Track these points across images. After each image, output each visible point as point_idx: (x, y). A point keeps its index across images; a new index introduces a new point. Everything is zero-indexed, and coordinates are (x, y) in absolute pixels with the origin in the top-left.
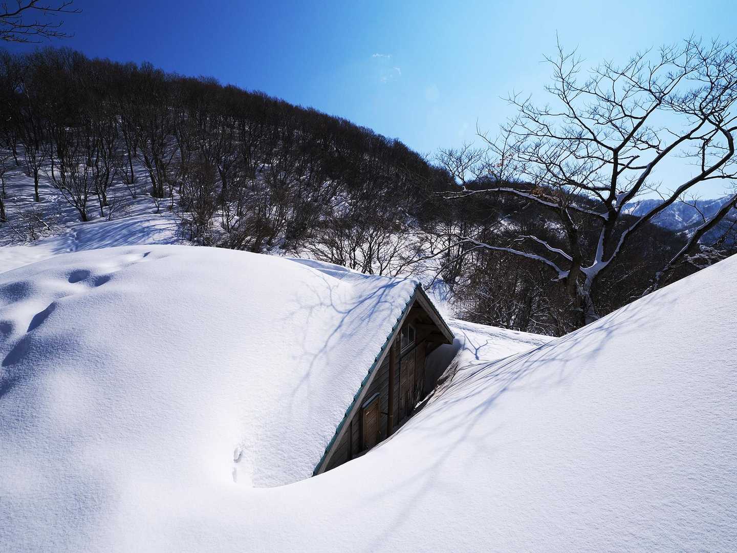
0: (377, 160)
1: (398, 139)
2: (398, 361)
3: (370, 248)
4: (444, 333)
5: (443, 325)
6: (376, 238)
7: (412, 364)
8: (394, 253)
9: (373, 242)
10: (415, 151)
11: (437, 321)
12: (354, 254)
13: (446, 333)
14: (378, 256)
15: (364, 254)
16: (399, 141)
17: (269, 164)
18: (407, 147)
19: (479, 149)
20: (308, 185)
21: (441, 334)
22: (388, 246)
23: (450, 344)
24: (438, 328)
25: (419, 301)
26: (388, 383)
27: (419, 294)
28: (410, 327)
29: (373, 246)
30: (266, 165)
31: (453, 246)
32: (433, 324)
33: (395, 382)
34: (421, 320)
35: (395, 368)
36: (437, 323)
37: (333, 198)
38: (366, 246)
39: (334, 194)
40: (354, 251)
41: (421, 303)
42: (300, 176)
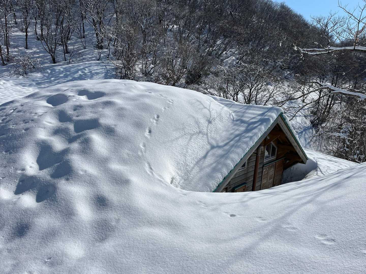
0: (264, 21)
1: (284, 3)
2: (262, 166)
3: (250, 94)
4: (299, 154)
5: (298, 147)
6: (255, 85)
7: (272, 172)
8: (270, 98)
9: (253, 89)
10: (298, 14)
11: (293, 143)
12: (237, 97)
13: (300, 154)
14: (256, 100)
15: (245, 98)
16: (284, 5)
17: (177, 25)
18: (291, 11)
19: (343, 16)
20: (206, 42)
21: (296, 154)
22: (265, 92)
23: (304, 163)
24: (294, 148)
25: (280, 125)
26: (253, 179)
27: (280, 119)
28: (273, 145)
29: (253, 92)
30: (175, 26)
31: (323, 96)
32: (290, 145)
33: (257, 180)
34: (282, 142)
35: (259, 171)
36: (293, 144)
37: (224, 53)
38: (247, 91)
39: (225, 49)
40: (237, 95)
41: (281, 127)
42: (200, 35)
